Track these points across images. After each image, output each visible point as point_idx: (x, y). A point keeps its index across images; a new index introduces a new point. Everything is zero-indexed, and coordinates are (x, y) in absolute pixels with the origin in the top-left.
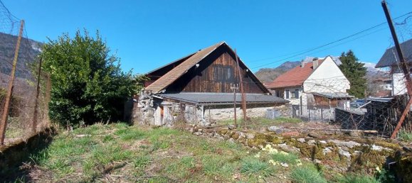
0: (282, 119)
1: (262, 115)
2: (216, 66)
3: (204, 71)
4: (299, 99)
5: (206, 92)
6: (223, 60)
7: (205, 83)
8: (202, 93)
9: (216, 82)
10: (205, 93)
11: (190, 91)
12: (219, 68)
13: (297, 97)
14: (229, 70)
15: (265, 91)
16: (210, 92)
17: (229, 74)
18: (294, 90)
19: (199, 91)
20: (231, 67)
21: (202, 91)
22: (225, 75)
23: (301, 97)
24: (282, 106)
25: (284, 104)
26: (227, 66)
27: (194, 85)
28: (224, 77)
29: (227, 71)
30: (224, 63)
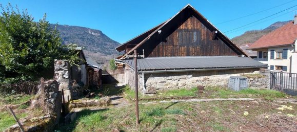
0: (250, 92)
1: (223, 83)
2: (181, 30)
3: (168, 37)
4: (288, 60)
5: (171, 56)
6: (189, 24)
7: (170, 48)
8: (167, 58)
9: (181, 46)
10: (169, 58)
11: (155, 56)
12: (184, 33)
13: (285, 57)
14: (195, 33)
15: (239, 52)
16: (174, 56)
17: (195, 38)
18: (281, 50)
19: (163, 56)
20: (197, 30)
21: (166, 56)
22: (191, 38)
23: (291, 58)
24: (256, 72)
25: (258, 69)
26: (193, 30)
27: (158, 51)
28: (190, 41)
29: (193, 35)
30: (189, 27)
